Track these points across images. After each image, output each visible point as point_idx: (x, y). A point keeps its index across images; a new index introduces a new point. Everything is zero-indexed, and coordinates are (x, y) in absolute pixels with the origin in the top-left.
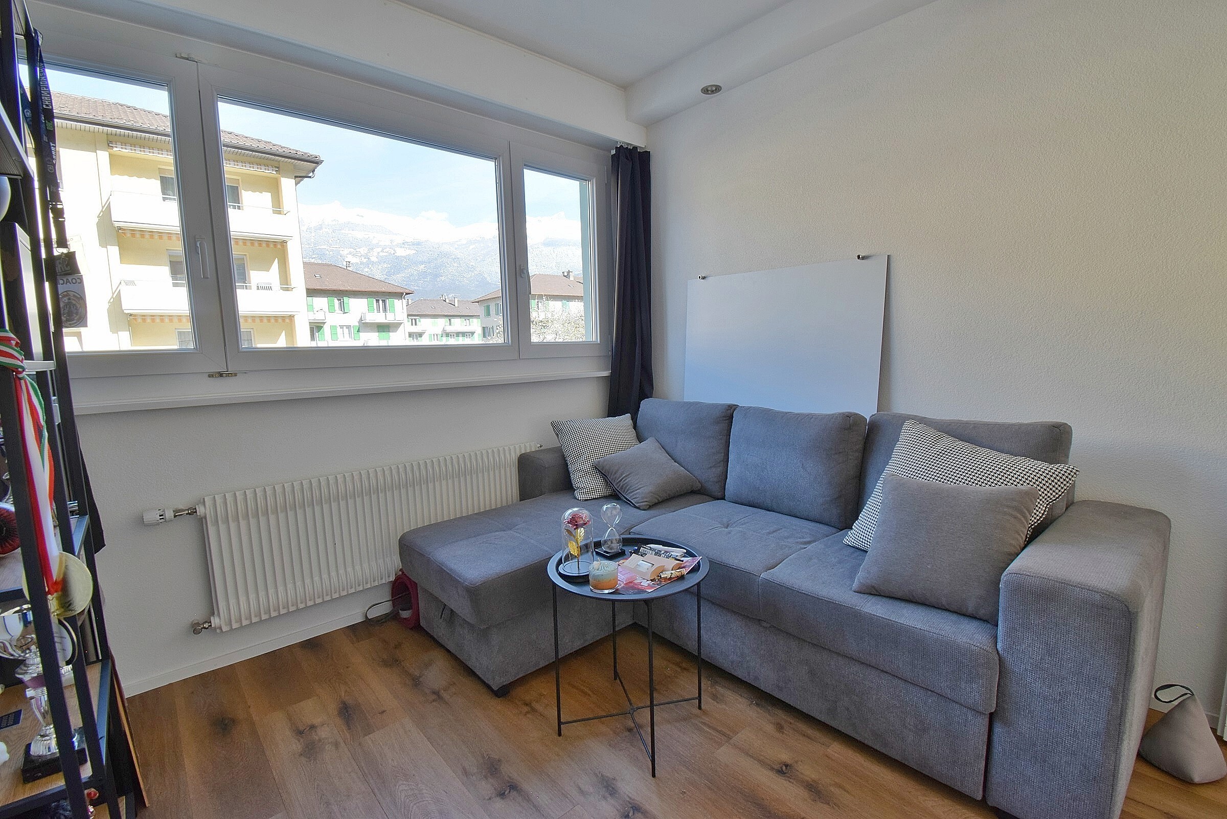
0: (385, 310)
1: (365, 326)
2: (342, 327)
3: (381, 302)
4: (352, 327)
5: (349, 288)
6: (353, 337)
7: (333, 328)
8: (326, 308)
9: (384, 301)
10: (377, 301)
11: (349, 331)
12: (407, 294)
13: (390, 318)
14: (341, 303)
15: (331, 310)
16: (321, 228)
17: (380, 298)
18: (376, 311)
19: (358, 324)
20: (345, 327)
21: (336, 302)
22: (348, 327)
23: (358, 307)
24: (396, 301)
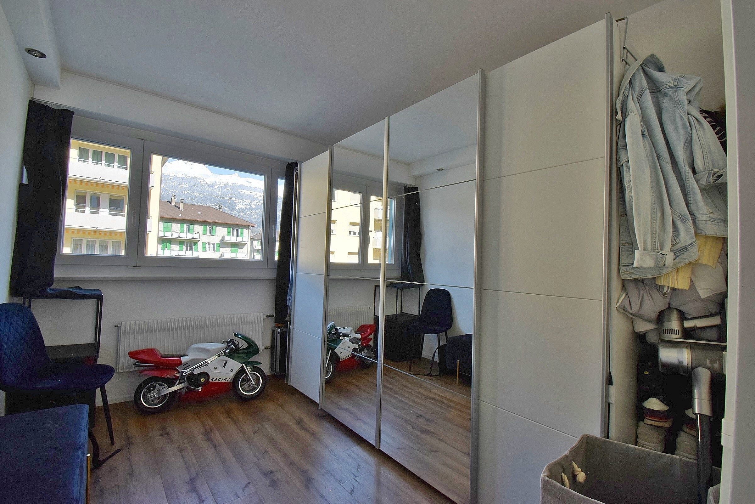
0: (237, 235)
1: (224, 244)
2: (209, 243)
3: (235, 230)
4: (216, 244)
5: (217, 221)
6: (215, 250)
7: (204, 244)
8: (201, 232)
9: (237, 230)
10: (233, 230)
11: (213, 246)
12: (252, 226)
13: (240, 239)
14: (211, 229)
15: (204, 233)
16: (226, 188)
17: (235, 228)
18: (231, 235)
19: (219, 243)
20: (211, 244)
21: (208, 228)
22: (213, 244)
23: (221, 232)
24: (244, 230)
